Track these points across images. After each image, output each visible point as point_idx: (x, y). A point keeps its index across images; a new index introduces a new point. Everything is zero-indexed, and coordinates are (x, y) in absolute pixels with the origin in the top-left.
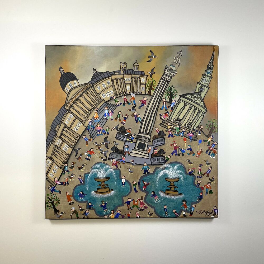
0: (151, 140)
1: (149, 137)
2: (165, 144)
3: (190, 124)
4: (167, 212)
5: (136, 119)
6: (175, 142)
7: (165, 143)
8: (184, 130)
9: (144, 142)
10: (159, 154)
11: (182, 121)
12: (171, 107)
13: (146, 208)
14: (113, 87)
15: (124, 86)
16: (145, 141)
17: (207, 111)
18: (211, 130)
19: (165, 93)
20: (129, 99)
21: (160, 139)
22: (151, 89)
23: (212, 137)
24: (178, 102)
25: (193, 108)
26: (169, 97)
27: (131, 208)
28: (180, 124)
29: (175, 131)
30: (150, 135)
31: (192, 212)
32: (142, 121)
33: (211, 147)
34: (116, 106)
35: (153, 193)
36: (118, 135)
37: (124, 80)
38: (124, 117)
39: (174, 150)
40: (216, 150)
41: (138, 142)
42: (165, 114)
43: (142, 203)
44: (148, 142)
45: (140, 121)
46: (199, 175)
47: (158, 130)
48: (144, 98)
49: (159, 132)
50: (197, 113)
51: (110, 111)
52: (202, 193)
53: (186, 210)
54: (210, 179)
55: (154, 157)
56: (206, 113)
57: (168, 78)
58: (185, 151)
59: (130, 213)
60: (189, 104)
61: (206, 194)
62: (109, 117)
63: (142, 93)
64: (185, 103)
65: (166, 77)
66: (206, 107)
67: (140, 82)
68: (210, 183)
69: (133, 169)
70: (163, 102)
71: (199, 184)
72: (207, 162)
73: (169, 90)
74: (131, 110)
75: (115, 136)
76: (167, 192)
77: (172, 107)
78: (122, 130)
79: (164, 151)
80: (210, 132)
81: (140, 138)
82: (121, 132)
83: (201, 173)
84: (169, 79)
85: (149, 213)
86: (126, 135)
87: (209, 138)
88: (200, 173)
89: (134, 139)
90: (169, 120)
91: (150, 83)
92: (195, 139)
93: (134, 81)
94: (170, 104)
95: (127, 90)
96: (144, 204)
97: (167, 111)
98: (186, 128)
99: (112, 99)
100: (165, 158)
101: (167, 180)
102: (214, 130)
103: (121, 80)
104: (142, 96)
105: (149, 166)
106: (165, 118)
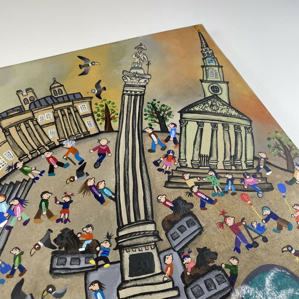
0: (163, 235)
1: (150, 227)
2: (202, 230)
3: (234, 158)
5: (96, 196)
6: (226, 215)
7: (201, 229)
8: (230, 177)
9: (144, 249)
10: (201, 264)
11: (214, 158)
12: (171, 139)
14: (11, 143)
15: (38, 133)
16: (146, 244)
17: (251, 121)
18: (285, 153)
19: (144, 117)
20: (60, 155)
21: (183, 222)
22: (110, 119)
23: (297, 167)
24: (181, 124)
25: (220, 126)
26: (157, 121)
28: (213, 167)
30: (153, 222)
32: (115, 194)
34: (30, 183)
36: (56, 260)
37: (36, 121)
38: (60, 203)
39: (234, 236)
41: (126, 255)
42: (165, 157)
44: (155, 245)
45: (110, 194)
47: (166, 200)
48: (99, 141)
49: (172, 206)
50: (235, 132)
51: (16, 202)
55: (191, 284)
56: (251, 125)
57: (137, 90)
58: (263, 227)
60: (207, 120)
62: (14, 219)
63: (91, 133)
64: (198, 122)
65: (131, 89)
66: (245, 116)
67: (77, 114)
70: (150, 135)
73: (150, 109)
74: (76, 177)
75: (48, 268)
77: (175, 139)
78: (64, 242)
79: (212, 250)
80: (287, 159)
81: (128, 243)
82: (63, 249)
84: (141, 90)
86: (80, 250)
87: (293, 172)
89: (112, 251)
90: (182, 167)
91: (101, 109)
92: (267, 186)
93: (63, 115)
94: (167, 135)
95: (50, 137)
97: (166, 150)
98: (231, 170)
99: (13, 171)
100: (223, 271)
102: (293, 152)
103: (28, 123)
104: (93, 138)
106: (171, 165)
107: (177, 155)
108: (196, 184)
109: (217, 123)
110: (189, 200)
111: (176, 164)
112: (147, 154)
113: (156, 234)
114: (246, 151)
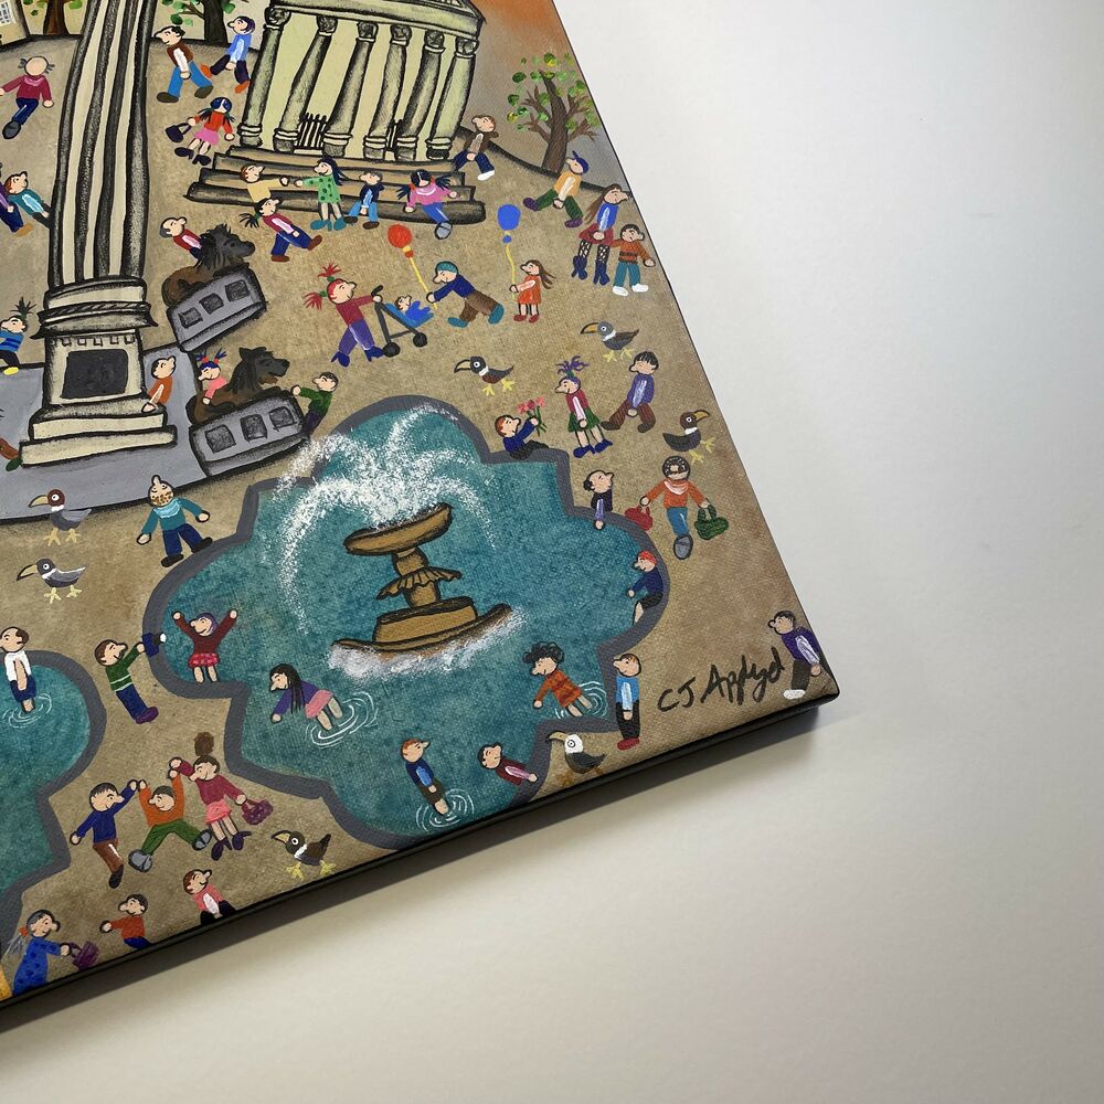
0: (159, 313)
1: (132, 294)
2: (264, 308)
3: (399, 128)
4: (435, 783)
6: (335, 276)
7: (262, 305)
8: (372, 180)
9: (106, 341)
10: (243, 384)
11: (341, 126)
12: (231, 66)
13: (257, 812)
16: (112, 332)
17: (480, 20)
18: (552, 121)
21: (219, 288)
23: (573, 163)
24: (268, 22)
25: (384, 33)
26: (201, 8)
27: (139, 859)
28: (331, 152)
29: (313, 202)
30: (141, 283)
31: (628, 716)
32: (51, 210)
33: (594, 229)
35: (281, 681)
39: (343, 327)
40: (636, 236)
41: (61, 353)
42: (203, 117)
43: (213, 791)
44: (137, 335)
45: (38, 208)
46: (581, 435)
47: (185, 232)
48: (24, 62)
49: (198, 246)
50: (425, 52)
52: (649, 549)
53: (577, 713)
54: (671, 439)
55: (210, 420)
56: (477, 34)
58: (428, 309)
59: (135, 907)
60: (348, 11)
61: (683, 550)
64: (319, 18)
68: (685, 466)
69: (70, 554)
70: (170, 51)
71: (607, 496)
72: (604, 334)
76: (390, 632)
77: (241, 65)
79: (278, 355)
80: (551, 140)
81: (70, 326)
83: (592, 419)
85: (293, 849)
87: (557, 176)
88: (584, 424)
89: (26, 341)
90: (244, 146)
92: (469, 209)
94: (220, 52)
96: (234, 793)
97: (210, 98)
98: (383, 161)
100: (294, 402)
101: (359, 545)
102: (577, 118)
104: (7, 54)
105: (191, 497)
106: (214, 141)
107: (237, 113)
108: (275, 194)
109: (375, 23)
110: (245, 233)
111: (229, 137)
112: (153, 106)
113: (143, 311)
114: (439, 108)
